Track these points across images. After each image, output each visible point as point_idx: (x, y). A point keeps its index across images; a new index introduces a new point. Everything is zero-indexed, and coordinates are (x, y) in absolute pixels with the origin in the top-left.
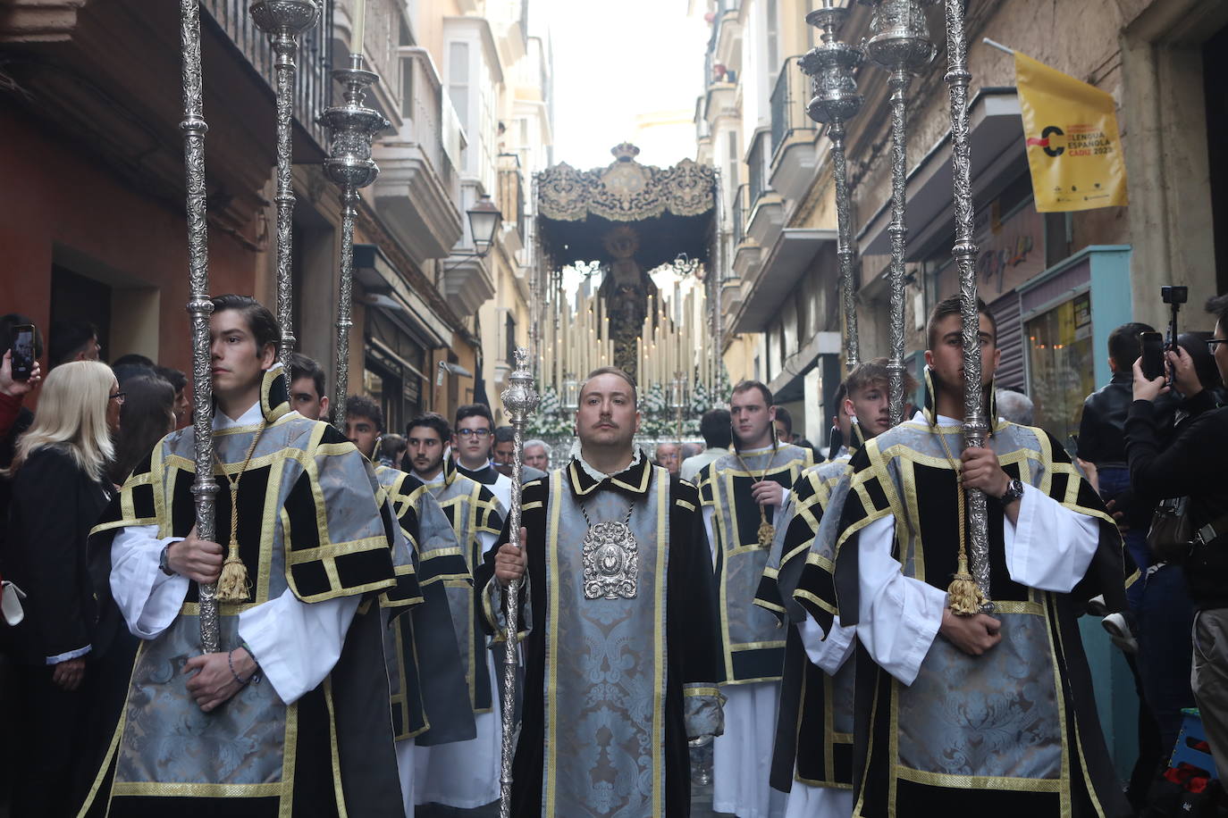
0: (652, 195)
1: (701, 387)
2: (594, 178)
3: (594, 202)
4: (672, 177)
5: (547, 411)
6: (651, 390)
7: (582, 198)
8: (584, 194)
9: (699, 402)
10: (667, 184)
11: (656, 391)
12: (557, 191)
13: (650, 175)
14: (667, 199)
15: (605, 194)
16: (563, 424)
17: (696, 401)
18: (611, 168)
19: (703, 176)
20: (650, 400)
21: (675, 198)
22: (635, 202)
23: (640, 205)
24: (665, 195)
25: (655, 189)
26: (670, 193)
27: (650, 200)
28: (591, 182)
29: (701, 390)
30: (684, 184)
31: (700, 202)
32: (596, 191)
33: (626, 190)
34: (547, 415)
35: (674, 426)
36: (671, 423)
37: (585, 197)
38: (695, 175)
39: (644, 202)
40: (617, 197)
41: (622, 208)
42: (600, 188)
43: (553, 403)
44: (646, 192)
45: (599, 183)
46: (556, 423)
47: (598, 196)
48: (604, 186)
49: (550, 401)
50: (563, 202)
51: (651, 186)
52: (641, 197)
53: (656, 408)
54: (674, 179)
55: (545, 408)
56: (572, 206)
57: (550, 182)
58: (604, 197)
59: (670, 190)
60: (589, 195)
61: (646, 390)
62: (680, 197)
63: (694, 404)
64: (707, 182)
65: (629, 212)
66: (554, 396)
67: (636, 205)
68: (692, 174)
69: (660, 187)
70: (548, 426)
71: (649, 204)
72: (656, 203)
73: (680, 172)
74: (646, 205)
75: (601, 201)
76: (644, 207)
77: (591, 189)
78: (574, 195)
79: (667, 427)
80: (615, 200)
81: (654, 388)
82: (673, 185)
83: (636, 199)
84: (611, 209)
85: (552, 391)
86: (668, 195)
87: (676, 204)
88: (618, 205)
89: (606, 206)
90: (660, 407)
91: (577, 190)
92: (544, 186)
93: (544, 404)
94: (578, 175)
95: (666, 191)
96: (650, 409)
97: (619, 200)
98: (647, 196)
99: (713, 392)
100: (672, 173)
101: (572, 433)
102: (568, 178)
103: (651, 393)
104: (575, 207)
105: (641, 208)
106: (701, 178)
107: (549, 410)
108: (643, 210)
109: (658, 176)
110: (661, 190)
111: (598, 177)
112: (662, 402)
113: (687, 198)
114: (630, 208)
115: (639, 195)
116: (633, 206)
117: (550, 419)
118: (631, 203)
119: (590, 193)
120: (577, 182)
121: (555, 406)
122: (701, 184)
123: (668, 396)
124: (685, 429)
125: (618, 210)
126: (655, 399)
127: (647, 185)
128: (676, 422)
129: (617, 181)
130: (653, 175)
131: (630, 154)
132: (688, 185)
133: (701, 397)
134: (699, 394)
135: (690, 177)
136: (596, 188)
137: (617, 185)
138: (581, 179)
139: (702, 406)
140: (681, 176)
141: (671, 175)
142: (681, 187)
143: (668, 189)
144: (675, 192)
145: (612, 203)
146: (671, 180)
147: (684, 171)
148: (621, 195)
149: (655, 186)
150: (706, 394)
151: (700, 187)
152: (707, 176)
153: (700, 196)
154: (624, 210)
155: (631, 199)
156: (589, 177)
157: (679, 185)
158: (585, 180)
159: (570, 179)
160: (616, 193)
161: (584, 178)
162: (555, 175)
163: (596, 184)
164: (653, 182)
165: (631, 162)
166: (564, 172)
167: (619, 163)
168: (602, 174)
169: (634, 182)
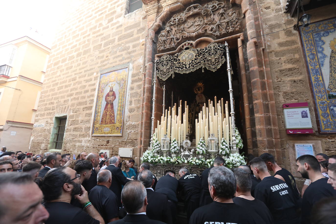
0: (198, 60)
1: (224, 141)
2: (176, 58)
3: (175, 67)
4: (206, 51)
5: (154, 151)
7: (171, 67)
8: (172, 65)
9: (223, 150)
10: (204, 54)
11: (201, 143)
12: (163, 66)
13: (197, 52)
14: (204, 62)
15: (180, 63)
18: (182, 53)
19: (219, 48)
21: (208, 61)
22: (191, 64)
24: (203, 60)
26: (205, 58)
27: (197, 63)
29: (224, 143)
30: (211, 53)
32: (176, 63)
33: (187, 60)
34: (154, 153)
36: (208, 160)
38: (216, 48)
39: (195, 63)
40: (184, 63)
41: (186, 68)
42: (178, 61)
44: (196, 59)
47: (177, 65)
48: (179, 60)
50: (165, 70)
51: (197, 56)
52: (193, 62)
54: (207, 52)
56: (168, 71)
57: (160, 63)
58: (179, 64)
62: (210, 60)
64: (221, 50)
65: (189, 69)
66: (158, 145)
67: (192, 65)
69: (201, 56)
71: (197, 64)
72: (199, 63)
74: (195, 64)
75: (178, 66)
77: (175, 62)
79: (206, 163)
80: (183, 65)
82: (207, 54)
84: (182, 69)
86: (205, 60)
87: (208, 64)
88: (185, 66)
89: (180, 68)
90: (203, 151)
91: (170, 64)
92: (158, 65)
97: (185, 65)
98: (196, 61)
100: (206, 49)
103: (199, 144)
105: (193, 66)
106: (219, 49)
109: (200, 52)
110: (201, 58)
112: (204, 149)
113: (213, 60)
118: (189, 65)
119: (174, 64)
122: (219, 52)
125: (185, 69)
126: (201, 148)
127: (196, 56)
129: (184, 57)
130: (198, 52)
131: (189, 46)
132: (213, 54)
133: (224, 147)
134: (223, 145)
135: (214, 49)
136: (176, 62)
137: (184, 59)
138: (171, 59)
139: (225, 152)
140: (210, 50)
141: (206, 50)
142: (210, 55)
143: (204, 57)
144: (208, 58)
145: (182, 66)
146: (206, 52)
147: (211, 48)
148: (186, 62)
149: (199, 56)
150: (226, 145)
151: (218, 53)
152: (221, 48)
153: (219, 58)
154: (187, 68)
155: (190, 63)
156: (174, 58)
157: (209, 54)
158: (172, 59)
159: (167, 60)
160: (183, 62)
161: (172, 58)
162: (162, 60)
163: (176, 60)
164: (198, 55)
165: (189, 49)
166: (165, 58)
167: (185, 50)
168: (178, 55)
169: (190, 56)
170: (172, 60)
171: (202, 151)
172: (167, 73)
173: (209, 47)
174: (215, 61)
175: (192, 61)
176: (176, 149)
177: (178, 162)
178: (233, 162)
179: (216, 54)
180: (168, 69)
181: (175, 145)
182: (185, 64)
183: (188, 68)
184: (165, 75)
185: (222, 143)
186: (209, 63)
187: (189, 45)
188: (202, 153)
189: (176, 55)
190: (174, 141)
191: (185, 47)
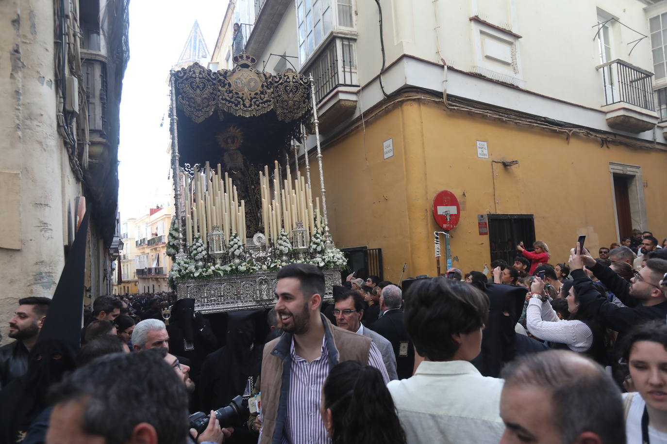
0: (266, 96)
2: (221, 78)
3: (223, 99)
4: (280, 82)
5: (197, 257)
7: (213, 96)
8: (215, 92)
9: (318, 244)
10: (277, 87)
11: (284, 237)
12: (193, 88)
13: (264, 79)
15: (230, 92)
16: (212, 268)
18: (234, 71)
19: (302, 82)
20: (281, 245)
22: (254, 100)
23: (257, 103)
24: (276, 97)
25: (269, 91)
26: (279, 96)
27: (265, 100)
32: (224, 89)
33: (246, 90)
34: (197, 261)
37: (216, 95)
38: (296, 82)
39: (261, 101)
40: (240, 95)
41: (244, 105)
42: (227, 86)
43: (202, 251)
44: (262, 93)
45: (226, 82)
46: (206, 267)
47: (226, 94)
48: (230, 85)
49: (199, 249)
50: (199, 100)
51: (265, 88)
52: (258, 96)
53: (286, 251)
54: (282, 84)
55: (196, 255)
57: (186, 79)
58: (231, 95)
59: (279, 94)
60: (219, 93)
62: (286, 101)
63: (314, 246)
64: (305, 88)
66: (202, 245)
67: (255, 103)
69: (272, 90)
70: (200, 270)
71: (264, 103)
72: (268, 103)
73: (286, 78)
74: (262, 103)
75: (229, 99)
76: (261, 105)
77: (220, 88)
78: (206, 93)
80: (239, 98)
83: (255, 98)
84: (236, 105)
85: (200, 241)
86: (278, 98)
87: (282, 107)
88: (242, 103)
89: (232, 102)
90: (289, 249)
91: (209, 89)
92: (181, 84)
93: (195, 252)
94: (209, 75)
95: (276, 95)
96: (281, 251)
98: (262, 96)
100: (280, 78)
101: (223, 274)
102: (200, 77)
103: (281, 239)
105: (258, 106)
107: (199, 256)
108: (259, 108)
109: (270, 80)
110: (272, 93)
111: (225, 77)
112: (289, 245)
113: (291, 103)
116: (253, 103)
117: (200, 263)
118: (251, 101)
119: (219, 91)
120: (208, 80)
121: (204, 253)
122: (301, 90)
123: (294, 241)
125: (242, 107)
126: (284, 243)
127: (262, 86)
129: (240, 82)
130: (266, 79)
131: (249, 62)
132: (291, 90)
133: (319, 240)
134: (317, 238)
135: (293, 82)
136: (224, 86)
137: (240, 85)
138: (212, 78)
139: (320, 247)
140: (286, 81)
141: (280, 80)
142: (287, 91)
143: (277, 92)
144: (283, 95)
145: (237, 100)
146: (280, 84)
147: (288, 78)
148: (243, 94)
149: (268, 89)
150: (322, 238)
151: (300, 92)
152: (305, 83)
153: (299, 102)
154: (246, 107)
155: (251, 97)
156: (218, 77)
157: (285, 89)
158: (214, 79)
159: (203, 78)
160: (239, 93)
161: (214, 77)
162: (191, 73)
163: (223, 83)
164: (266, 84)
165: (250, 69)
166: (197, 71)
167: (240, 68)
168: (228, 75)
169: (252, 84)
170: (214, 82)
171: (287, 248)
172: (203, 108)
173: (285, 76)
175: (256, 94)
176: (241, 250)
177: (253, 269)
178: (334, 259)
179: (296, 92)
180: (205, 98)
181: (240, 243)
182: (243, 97)
183: (248, 106)
184: (201, 110)
185: (315, 235)
187: (249, 60)
188: (287, 251)
189: (223, 73)
190: (235, 237)
191: (241, 62)
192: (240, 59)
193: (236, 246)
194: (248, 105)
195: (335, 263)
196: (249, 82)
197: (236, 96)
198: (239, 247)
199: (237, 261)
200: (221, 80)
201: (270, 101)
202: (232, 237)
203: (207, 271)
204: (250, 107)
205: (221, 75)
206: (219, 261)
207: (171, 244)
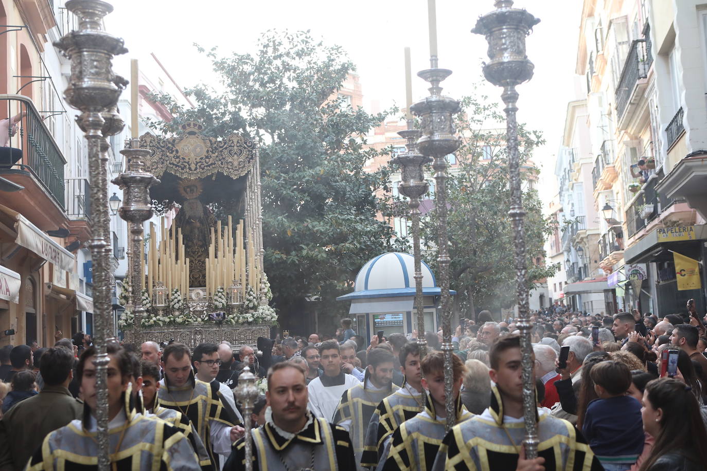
0: (211, 159)
1: (251, 290)
2: (170, 145)
3: (170, 163)
4: (225, 146)
6: (217, 293)
7: (162, 160)
8: (163, 157)
9: (250, 301)
10: (221, 151)
11: (220, 294)
13: (209, 145)
14: (222, 164)
15: (178, 157)
16: (154, 319)
17: (248, 300)
18: (182, 138)
20: (216, 300)
21: (228, 163)
22: (199, 164)
23: (203, 166)
24: (220, 160)
25: (214, 155)
26: (224, 159)
27: (209, 163)
28: (168, 148)
29: (251, 293)
30: (233, 152)
31: (244, 166)
32: (171, 155)
33: (192, 155)
35: (233, 318)
36: (231, 316)
37: (164, 161)
38: (240, 146)
40: (187, 160)
41: (190, 169)
42: (174, 153)
43: (147, 303)
44: (207, 157)
45: (174, 149)
46: (149, 317)
47: (173, 159)
48: (177, 151)
51: (210, 153)
52: (203, 161)
53: (220, 305)
54: (226, 148)
56: (155, 167)
58: (177, 160)
59: (224, 157)
60: (167, 158)
61: (213, 293)
62: (230, 162)
63: (247, 303)
64: (249, 151)
65: (195, 172)
67: (200, 166)
68: (238, 145)
69: (217, 154)
71: (209, 166)
72: (213, 166)
73: (230, 142)
74: (207, 166)
75: (175, 163)
76: (206, 168)
77: (168, 154)
78: (156, 159)
79: (229, 319)
80: (186, 162)
81: (219, 292)
82: (226, 152)
83: (200, 162)
84: (182, 169)
85: (146, 295)
86: (222, 160)
87: (227, 168)
88: (188, 166)
89: (179, 166)
90: (223, 304)
91: (158, 155)
94: (159, 143)
95: (221, 158)
96: (216, 306)
97: (188, 163)
98: (207, 160)
99: (259, 293)
100: (225, 143)
101: (161, 325)
102: (151, 145)
103: (217, 295)
104: (157, 167)
105: (203, 169)
106: (245, 148)
108: (205, 170)
109: (215, 145)
110: (217, 156)
112: (224, 301)
113: (236, 164)
114: (196, 169)
115: (201, 159)
116: (198, 167)
117: (145, 314)
118: (196, 165)
119: (167, 156)
120: (158, 148)
121: (148, 305)
122: (245, 153)
123: (228, 297)
124: (241, 320)
125: (188, 170)
126: (219, 300)
127: (208, 151)
128: (235, 315)
129: (187, 148)
130: (211, 144)
131: (196, 130)
132: (235, 153)
133: (252, 297)
136: (172, 153)
137: (187, 151)
138: (161, 146)
139: (252, 304)
140: (231, 146)
142: (231, 154)
143: (222, 156)
144: (227, 158)
145: (183, 164)
146: (224, 149)
147: (233, 142)
148: (189, 159)
149: (213, 153)
150: (254, 295)
152: (249, 147)
155: (196, 162)
156: (167, 145)
157: (229, 152)
158: (164, 147)
160: (186, 158)
161: (163, 145)
163: (172, 150)
164: (211, 150)
165: (196, 135)
166: (148, 140)
167: (188, 135)
168: (176, 142)
169: (198, 150)
170: (163, 149)
174: (239, 165)
176: (180, 304)
177: (188, 321)
178: (264, 315)
180: (155, 162)
181: (180, 298)
185: (249, 292)
186: (229, 167)
187: (196, 127)
188: (221, 307)
189: (171, 141)
190: (176, 293)
191: (188, 130)
192: (187, 127)
193: (176, 300)
194: (193, 169)
195: (263, 318)
196: (195, 148)
197: (182, 161)
198: (179, 301)
199: (177, 313)
200: (169, 147)
201: (215, 164)
202: (174, 292)
203: (149, 321)
204: (195, 170)
205: (169, 143)
206: (161, 313)
207: (123, 295)
